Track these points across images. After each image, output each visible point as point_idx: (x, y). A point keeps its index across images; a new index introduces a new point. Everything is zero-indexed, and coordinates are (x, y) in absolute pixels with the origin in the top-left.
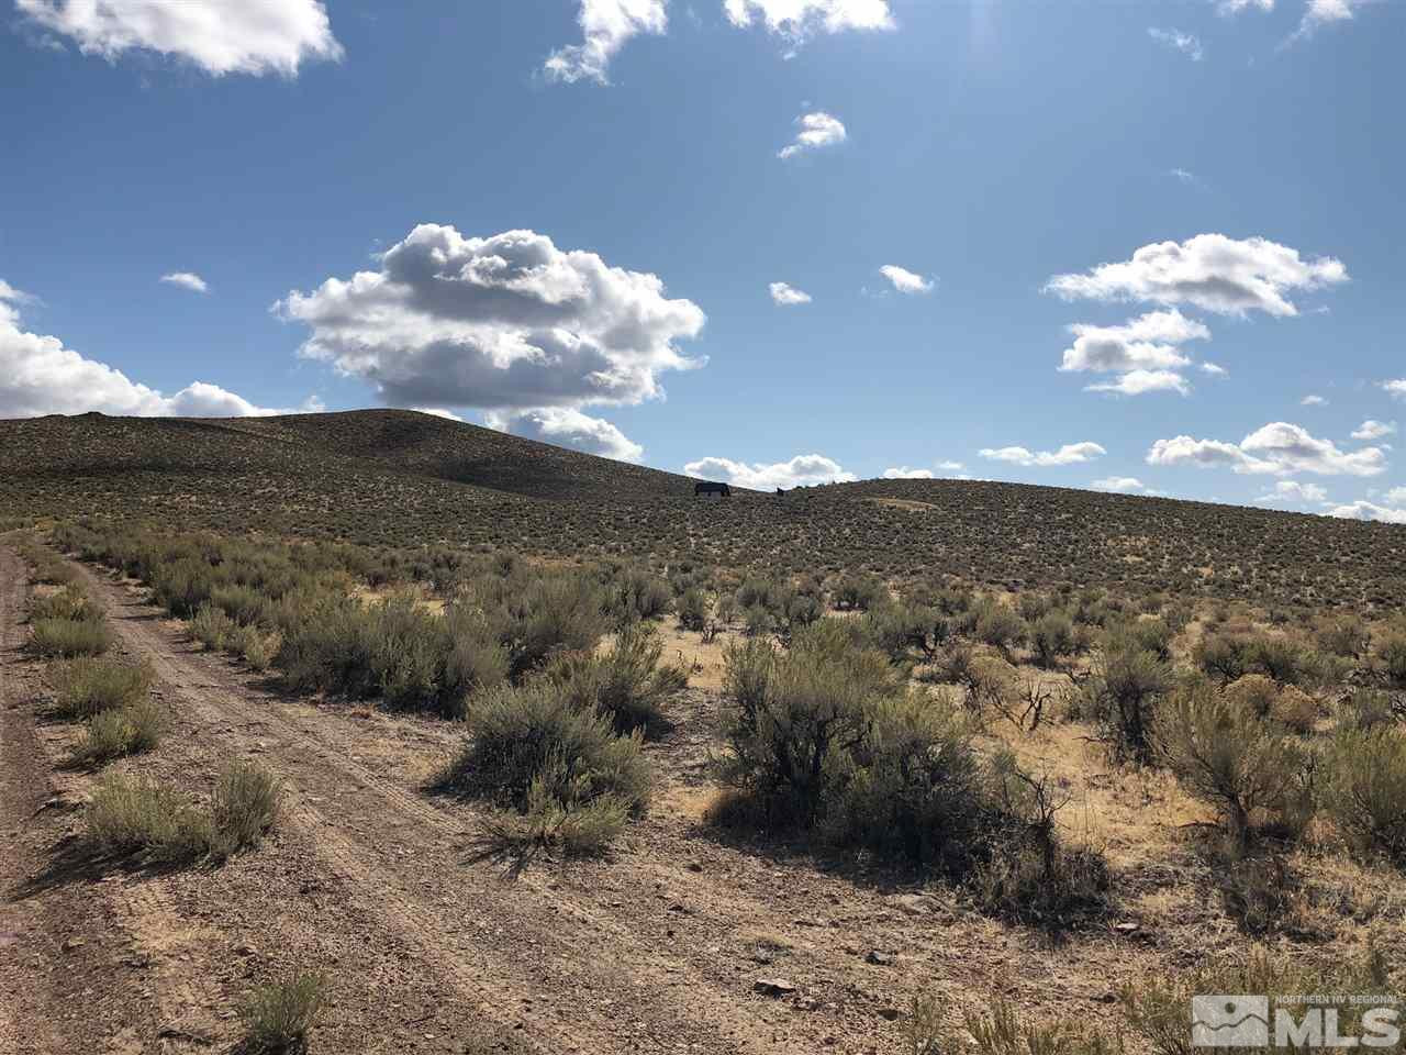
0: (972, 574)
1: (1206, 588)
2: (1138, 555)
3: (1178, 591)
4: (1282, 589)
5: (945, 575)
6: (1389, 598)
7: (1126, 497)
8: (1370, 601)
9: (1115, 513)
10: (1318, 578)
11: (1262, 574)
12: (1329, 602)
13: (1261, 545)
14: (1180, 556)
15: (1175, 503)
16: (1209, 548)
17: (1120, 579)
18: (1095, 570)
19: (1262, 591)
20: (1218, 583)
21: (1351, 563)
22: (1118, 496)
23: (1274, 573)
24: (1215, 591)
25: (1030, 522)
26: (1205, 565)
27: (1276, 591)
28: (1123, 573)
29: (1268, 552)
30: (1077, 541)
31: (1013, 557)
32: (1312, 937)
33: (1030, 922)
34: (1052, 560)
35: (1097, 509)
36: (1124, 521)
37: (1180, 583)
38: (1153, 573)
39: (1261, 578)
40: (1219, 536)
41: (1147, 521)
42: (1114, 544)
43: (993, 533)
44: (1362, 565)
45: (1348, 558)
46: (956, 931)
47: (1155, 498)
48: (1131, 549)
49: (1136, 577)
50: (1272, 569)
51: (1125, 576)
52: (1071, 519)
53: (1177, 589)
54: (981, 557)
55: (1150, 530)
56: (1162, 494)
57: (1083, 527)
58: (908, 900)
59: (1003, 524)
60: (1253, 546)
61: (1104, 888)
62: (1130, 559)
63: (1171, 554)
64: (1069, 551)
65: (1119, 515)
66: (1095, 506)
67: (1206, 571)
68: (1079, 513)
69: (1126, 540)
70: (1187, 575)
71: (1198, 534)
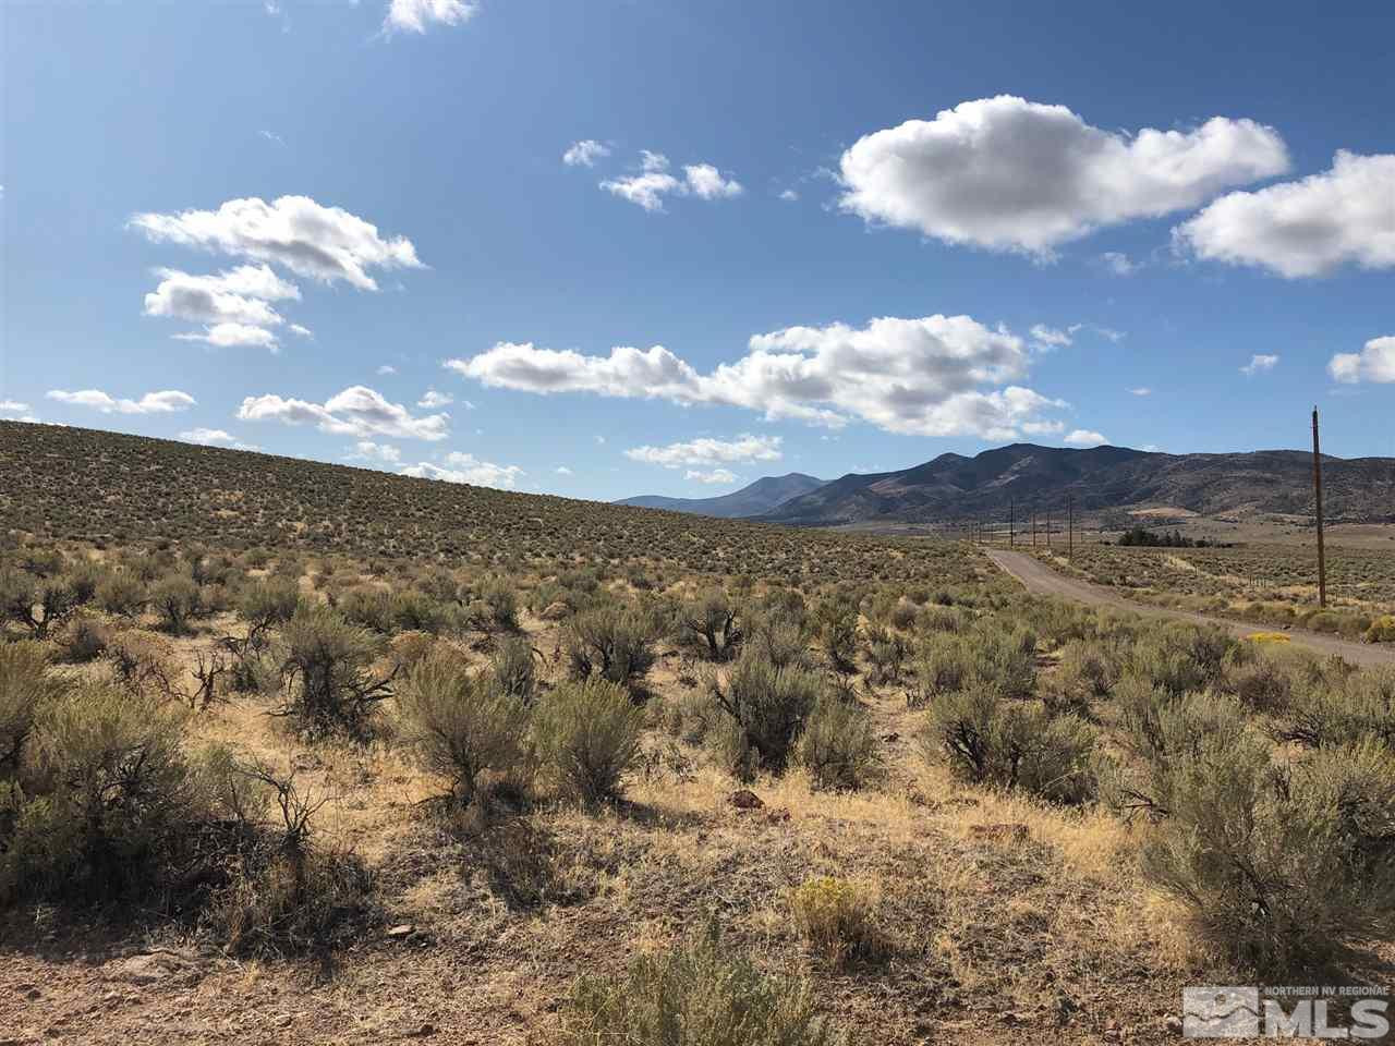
0: (46, 529)
1: (301, 542)
2: (233, 510)
3: (274, 545)
4: (369, 542)
5: (13, 531)
6: (456, 548)
7: (218, 450)
8: (442, 551)
9: (207, 465)
10: (399, 531)
11: (351, 528)
12: (408, 553)
13: (348, 501)
14: (272, 509)
15: (268, 459)
16: (302, 503)
17: (215, 533)
18: (190, 524)
19: (351, 544)
20: (311, 537)
21: (425, 517)
22: (211, 450)
23: (361, 527)
24: (310, 544)
25: (115, 473)
26: (299, 519)
27: (364, 544)
28: (218, 528)
29: (356, 507)
30: (168, 494)
31: (97, 511)
32: (576, 898)
33: (293, 952)
34: (141, 514)
35: (189, 461)
36: (218, 474)
37: (276, 537)
38: (248, 528)
39: (350, 531)
40: (310, 491)
41: (241, 475)
42: (208, 497)
43: (70, 484)
44: (433, 519)
45: (421, 513)
46: (209, 991)
47: (248, 452)
48: (226, 502)
49: (231, 531)
50: (358, 523)
51: (219, 531)
52: (160, 470)
53: (272, 544)
54: (57, 510)
55: (243, 483)
56: (254, 448)
57: (174, 479)
58: (136, 965)
59: (83, 473)
60: (342, 502)
61: (366, 891)
62: (224, 513)
63: (265, 509)
64: (160, 504)
65: (213, 468)
66: (187, 458)
67: (299, 526)
68: (168, 466)
69: (220, 494)
70: (281, 529)
71: (290, 490)
